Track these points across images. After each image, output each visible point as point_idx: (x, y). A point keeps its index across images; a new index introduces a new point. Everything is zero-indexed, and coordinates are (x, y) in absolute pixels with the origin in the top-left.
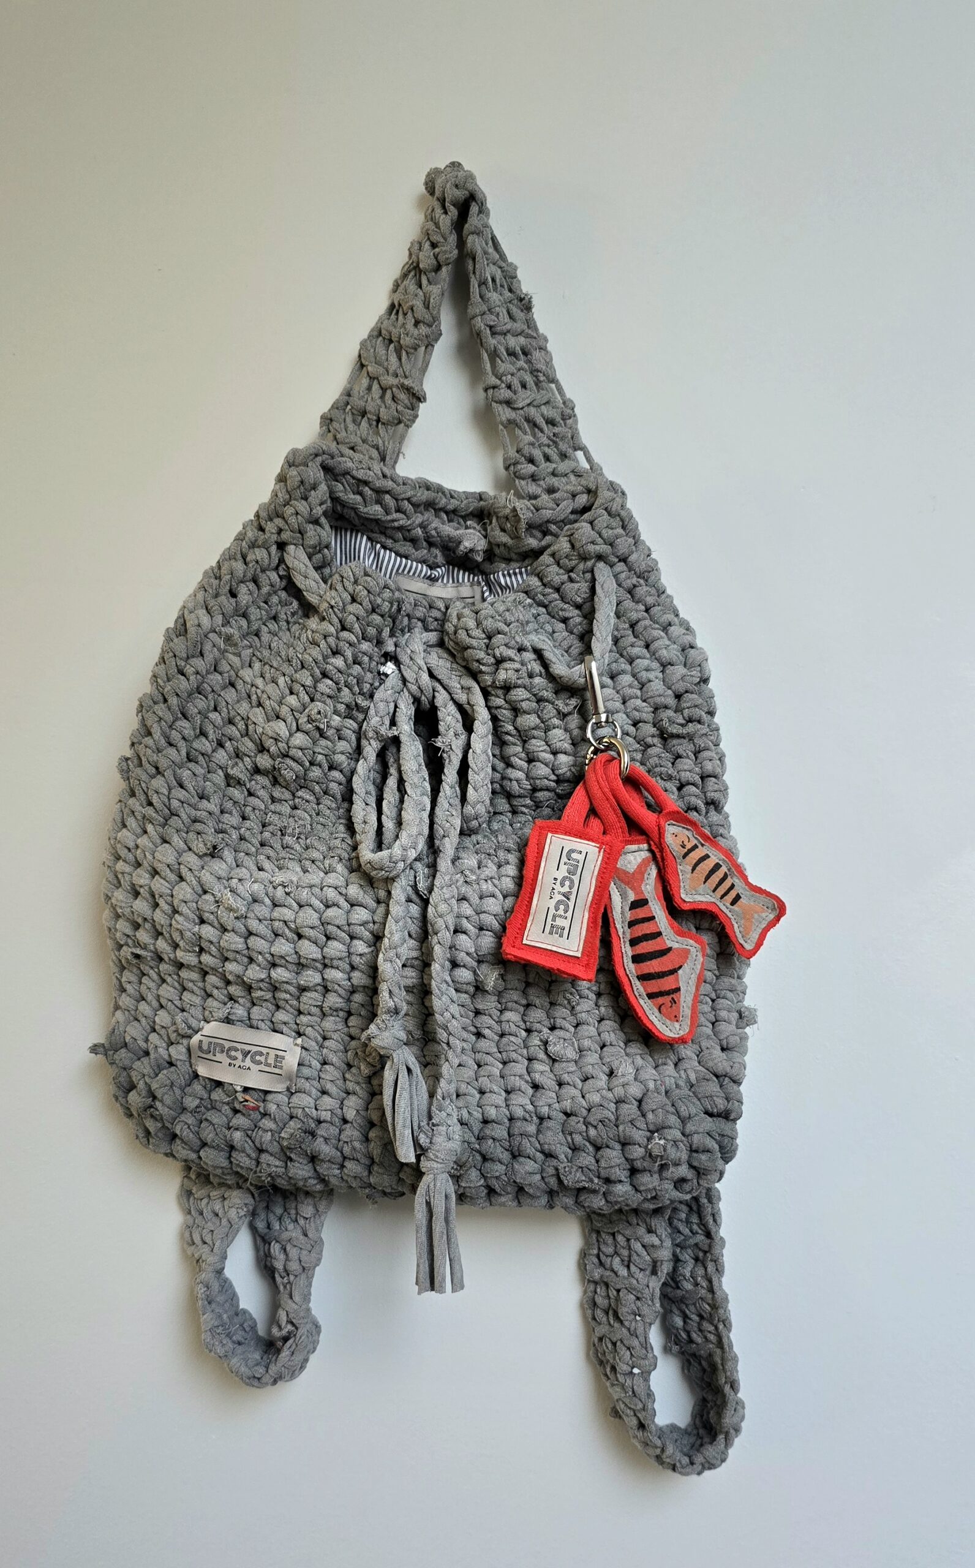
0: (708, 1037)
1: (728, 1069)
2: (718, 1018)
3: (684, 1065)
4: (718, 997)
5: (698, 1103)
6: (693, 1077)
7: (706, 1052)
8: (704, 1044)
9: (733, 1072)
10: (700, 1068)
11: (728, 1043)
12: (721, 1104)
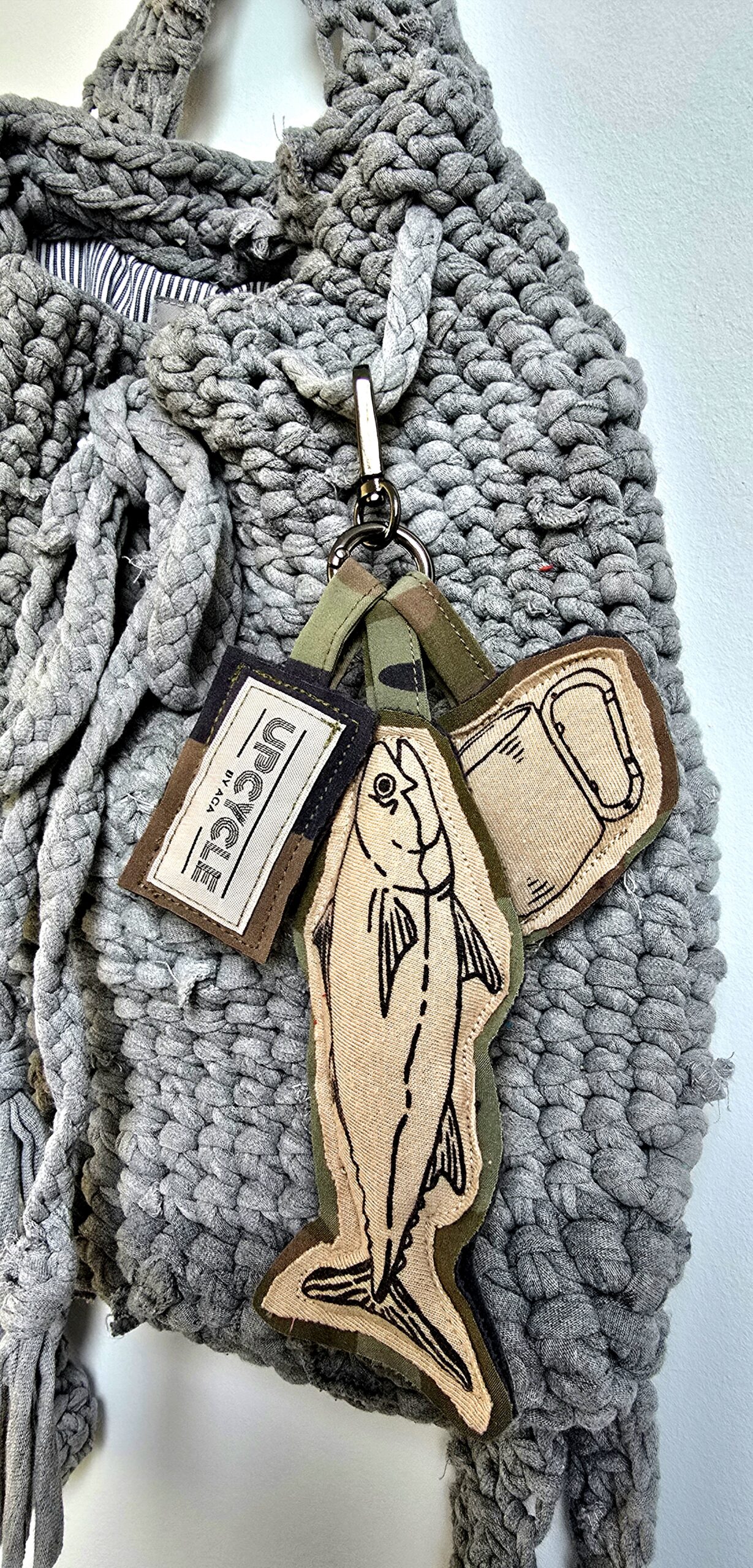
0: (611, 1123)
1: (643, 1200)
2: (638, 1085)
3: (562, 1174)
4: (643, 1041)
5: (569, 1266)
6: (571, 1203)
7: (605, 1153)
8: (601, 1136)
9: (652, 1206)
10: (591, 1187)
11: (652, 1140)
12: (614, 1274)
